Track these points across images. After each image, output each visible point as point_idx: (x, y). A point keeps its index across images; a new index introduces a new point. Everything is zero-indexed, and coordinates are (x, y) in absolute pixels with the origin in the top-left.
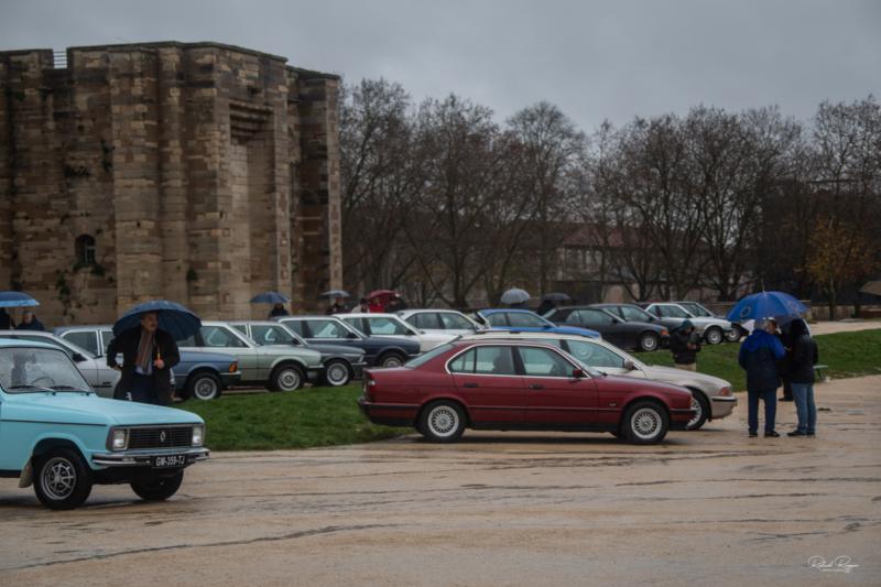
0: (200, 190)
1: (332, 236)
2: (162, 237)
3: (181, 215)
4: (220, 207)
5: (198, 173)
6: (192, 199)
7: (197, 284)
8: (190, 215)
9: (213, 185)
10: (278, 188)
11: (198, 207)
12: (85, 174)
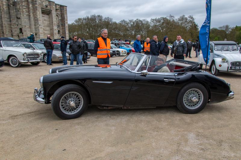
0: (36, 21)
1: (66, 31)
2: (31, 28)
3: (33, 25)
4: (39, 24)
5: (36, 19)
6: (35, 23)
7: (37, 36)
8: (35, 25)
9: (38, 21)
10: (53, 22)
11: (36, 24)
12: (19, 18)
